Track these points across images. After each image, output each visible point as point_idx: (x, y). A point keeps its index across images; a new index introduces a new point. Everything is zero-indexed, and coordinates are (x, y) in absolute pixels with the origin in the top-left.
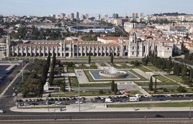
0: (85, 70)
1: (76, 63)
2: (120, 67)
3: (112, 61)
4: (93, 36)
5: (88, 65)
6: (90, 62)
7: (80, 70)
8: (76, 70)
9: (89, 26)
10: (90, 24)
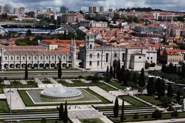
0: (19, 89)
1: (6, 79)
2: (71, 85)
3: (60, 76)
4: (31, 39)
5: (24, 82)
6: (26, 78)
7: (12, 89)
8: (6, 90)
9: (26, 24)
10: (28, 21)
